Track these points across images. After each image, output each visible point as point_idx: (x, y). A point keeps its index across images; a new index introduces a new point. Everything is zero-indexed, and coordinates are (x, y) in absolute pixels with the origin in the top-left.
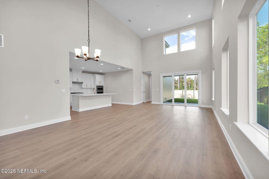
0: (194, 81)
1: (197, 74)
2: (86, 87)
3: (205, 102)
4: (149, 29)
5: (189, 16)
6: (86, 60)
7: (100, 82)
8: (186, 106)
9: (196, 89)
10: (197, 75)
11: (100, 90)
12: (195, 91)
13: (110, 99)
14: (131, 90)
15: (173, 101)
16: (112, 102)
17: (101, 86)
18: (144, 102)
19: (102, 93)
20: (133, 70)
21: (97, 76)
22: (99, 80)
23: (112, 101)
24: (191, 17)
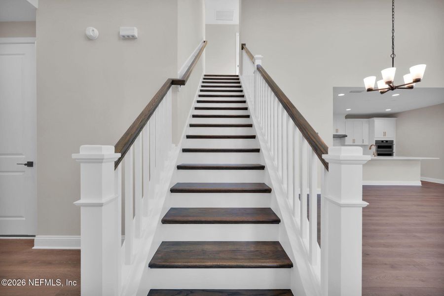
2: (352, 144)
6: (382, 93)
7: (385, 134)
11: (385, 148)
17: (387, 141)
19: (391, 155)
21: (378, 122)
22: (382, 130)
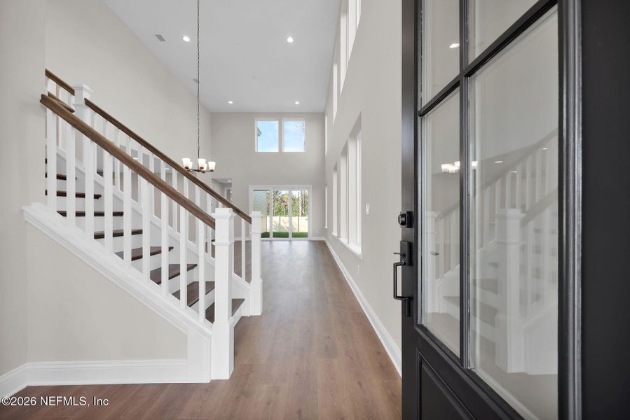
0: (298, 199)
3: (317, 232)
4: (231, 102)
5: (297, 103)
8: (290, 241)
9: (302, 215)
12: (300, 217)
15: (271, 235)
24: (299, 104)
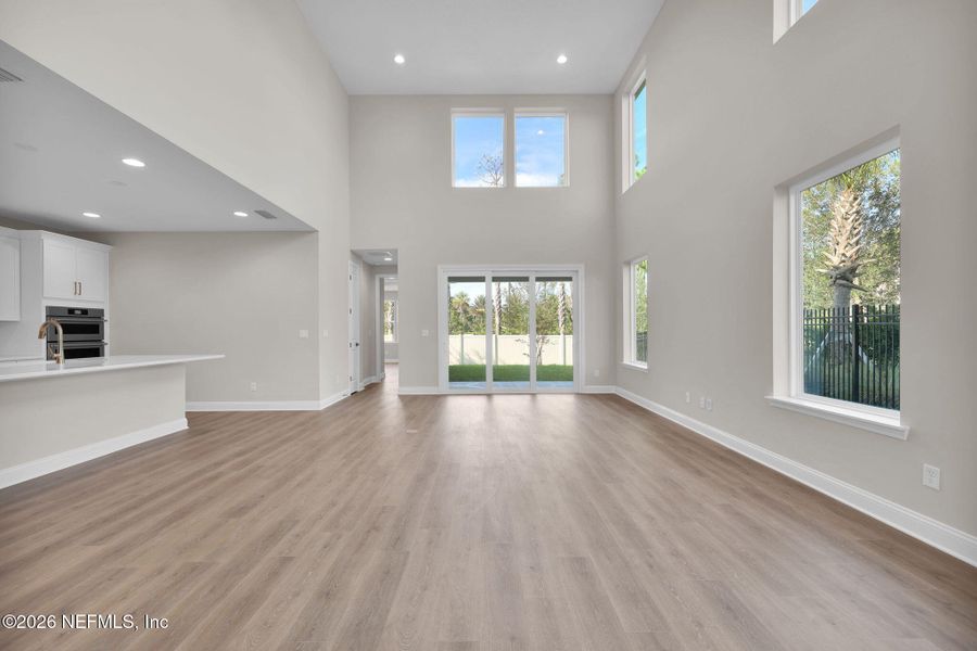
1: (569, 279)
3: (597, 373)
4: (399, 59)
5: (562, 59)
7: (78, 288)
8: (534, 396)
10: (567, 284)
13: (179, 387)
14: (304, 333)
15: (489, 375)
16: (190, 404)
17: (85, 312)
18: (359, 390)
20: (313, 232)
22: (70, 276)
23: (188, 398)
24: (566, 63)
